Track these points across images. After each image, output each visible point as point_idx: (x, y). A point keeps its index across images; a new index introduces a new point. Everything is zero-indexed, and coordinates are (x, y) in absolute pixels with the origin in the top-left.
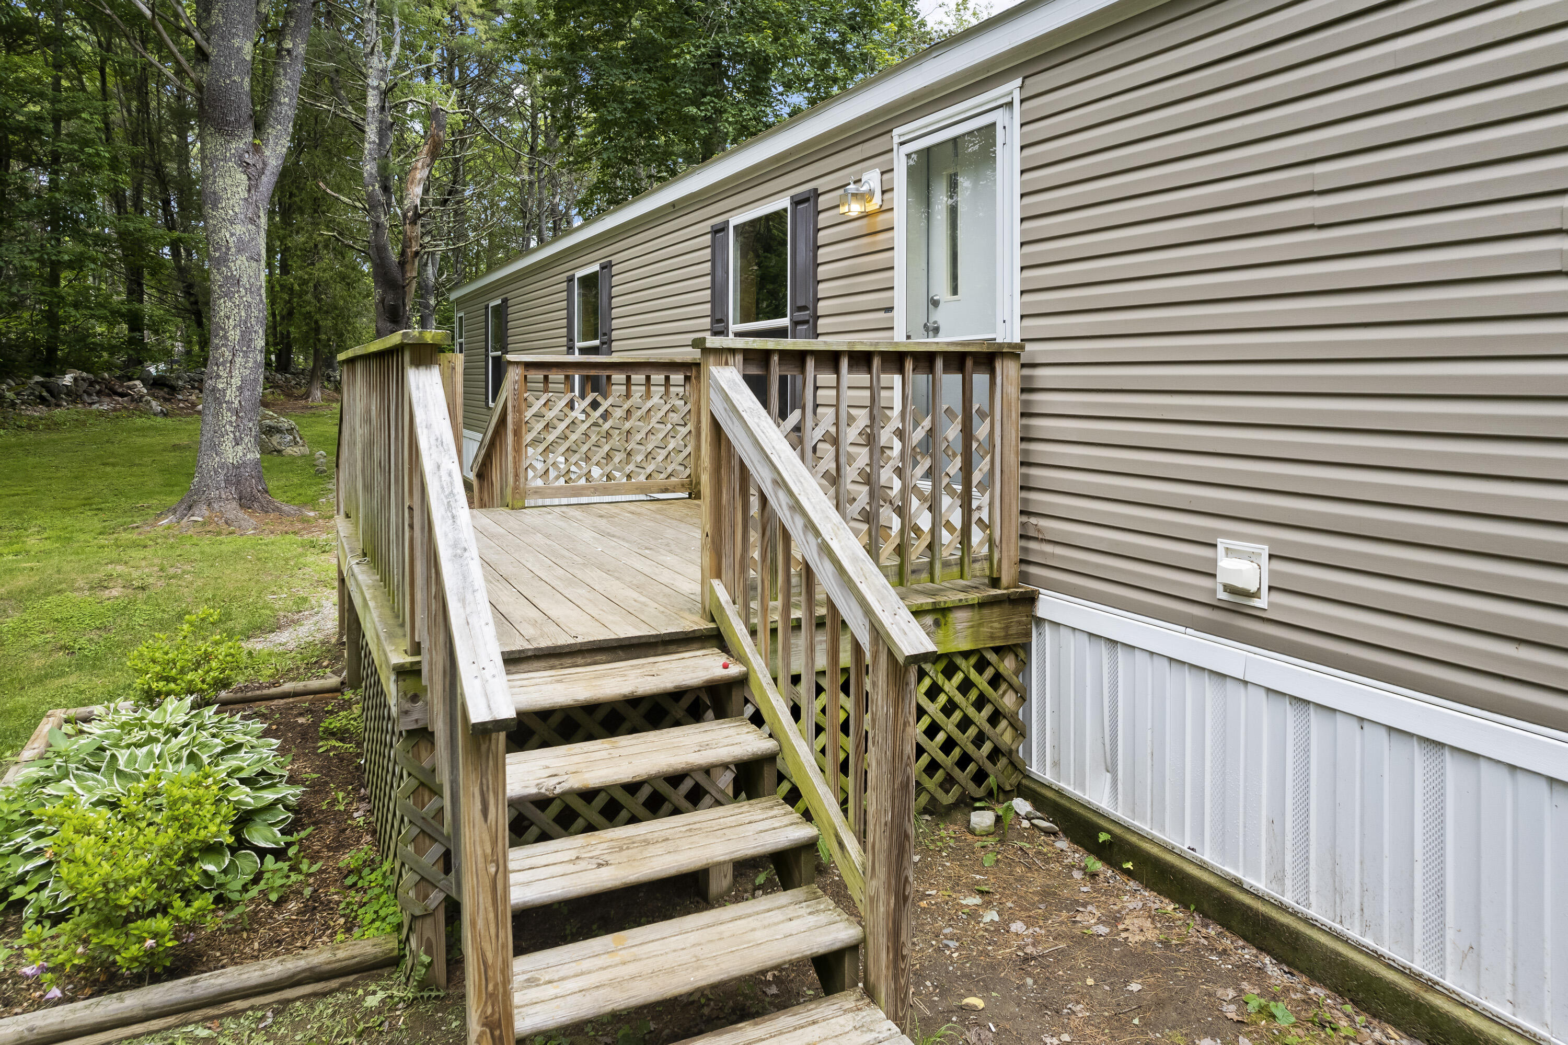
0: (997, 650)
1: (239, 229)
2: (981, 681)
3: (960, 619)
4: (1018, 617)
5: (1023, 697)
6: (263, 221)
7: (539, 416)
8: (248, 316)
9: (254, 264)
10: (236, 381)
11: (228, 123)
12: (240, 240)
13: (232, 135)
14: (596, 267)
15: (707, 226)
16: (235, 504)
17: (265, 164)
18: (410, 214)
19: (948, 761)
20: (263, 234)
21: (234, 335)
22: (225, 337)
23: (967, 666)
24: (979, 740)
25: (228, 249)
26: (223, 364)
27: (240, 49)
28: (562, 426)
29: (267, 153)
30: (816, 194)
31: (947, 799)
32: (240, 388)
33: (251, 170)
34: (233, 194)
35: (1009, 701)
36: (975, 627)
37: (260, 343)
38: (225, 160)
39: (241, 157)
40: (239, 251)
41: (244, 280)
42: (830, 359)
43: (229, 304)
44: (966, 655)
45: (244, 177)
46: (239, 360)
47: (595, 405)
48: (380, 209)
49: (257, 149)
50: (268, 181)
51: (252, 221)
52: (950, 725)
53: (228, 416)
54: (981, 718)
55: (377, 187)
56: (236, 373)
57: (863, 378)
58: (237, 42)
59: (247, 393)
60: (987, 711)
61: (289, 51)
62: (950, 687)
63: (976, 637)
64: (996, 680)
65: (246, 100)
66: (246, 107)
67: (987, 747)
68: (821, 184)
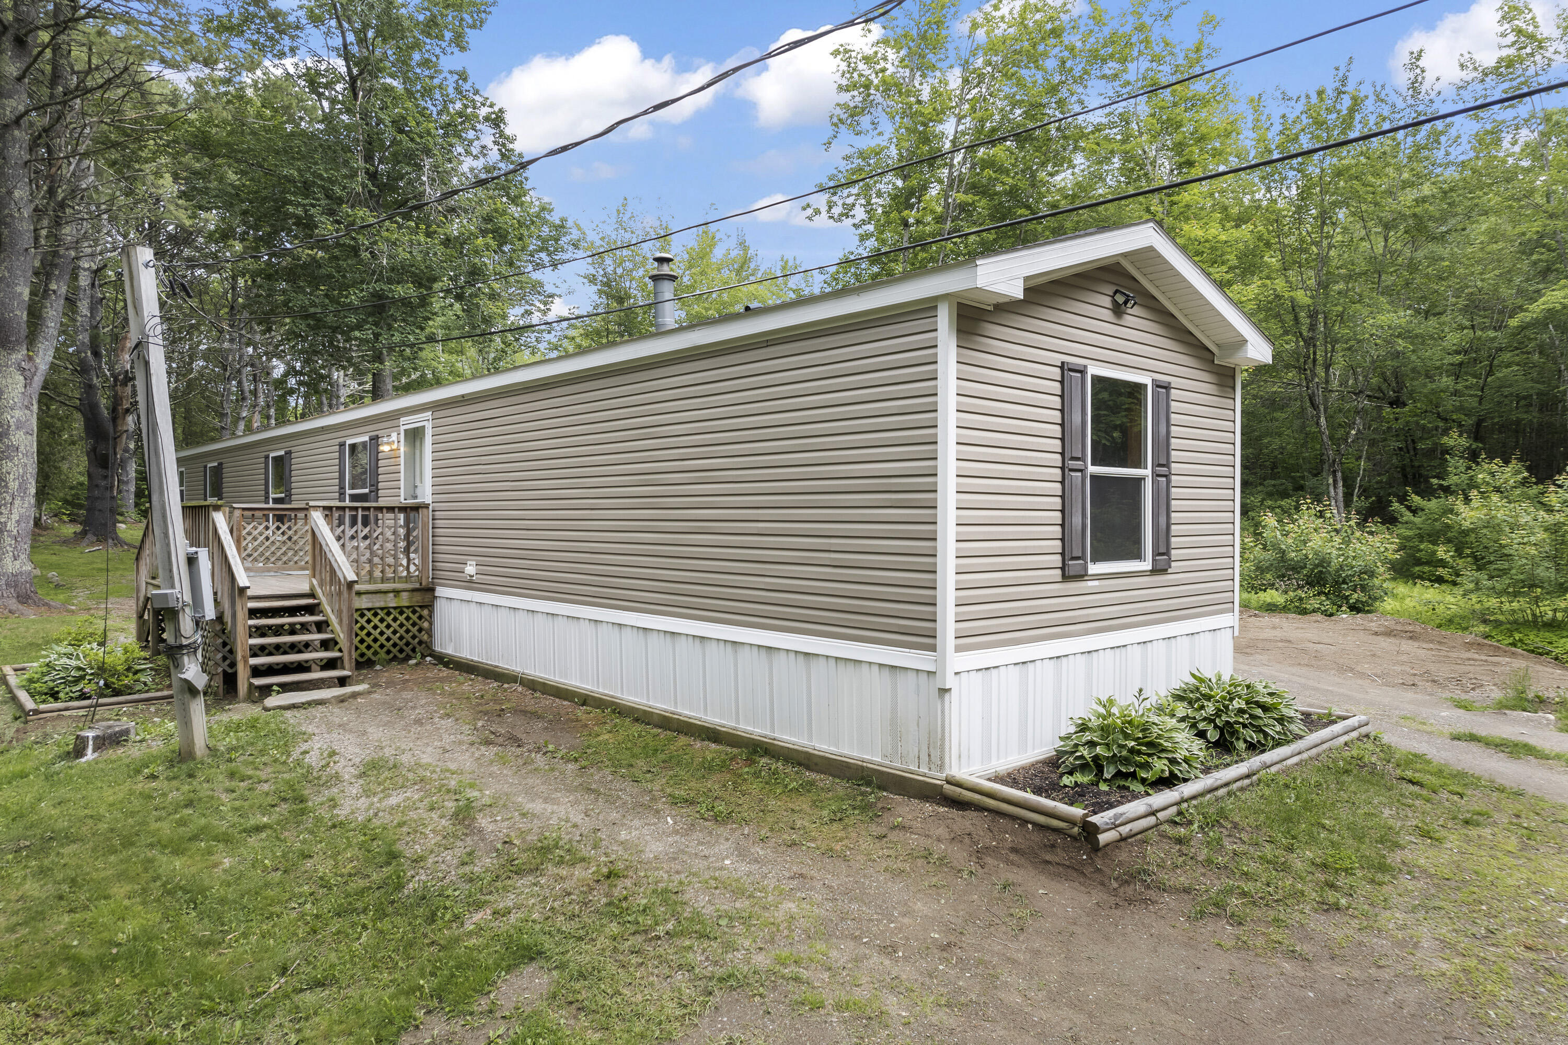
0: (420, 607)
1: (18, 413)
2: (414, 618)
3: (405, 595)
4: (428, 596)
5: (431, 624)
6: (35, 407)
7: (249, 534)
8: (25, 473)
9: (29, 437)
10: (15, 517)
11: (10, 342)
12: (18, 420)
13: (13, 350)
14: (282, 453)
15: (337, 441)
16: (14, 600)
17: (37, 368)
18: (121, 377)
19: (401, 643)
20: (35, 416)
21: (14, 485)
22: (6, 486)
23: (408, 612)
24: (414, 637)
25: (9, 426)
26: (5, 505)
27: (21, 294)
28: (261, 538)
29: (38, 361)
30: (377, 437)
31: (401, 656)
32: (18, 522)
33: (27, 373)
34: (13, 389)
35: (426, 625)
36: (410, 598)
37: (33, 491)
38: (7, 366)
39: (19, 365)
40: (18, 428)
41: (22, 448)
42: (380, 509)
43: (9, 464)
44: (408, 607)
45: (22, 378)
46: (17, 502)
47: (278, 528)
48: (93, 373)
49: (30, 359)
50: (38, 381)
51: (27, 408)
52: (402, 631)
53: (9, 541)
54: (414, 630)
55: (89, 354)
56: (15, 511)
57: (391, 515)
58: (18, 289)
59: (23, 525)
60: (417, 628)
61: (54, 292)
62: (402, 618)
63: (411, 601)
64: (420, 617)
65: (24, 326)
66: (24, 331)
67: (417, 640)
68: (379, 433)
